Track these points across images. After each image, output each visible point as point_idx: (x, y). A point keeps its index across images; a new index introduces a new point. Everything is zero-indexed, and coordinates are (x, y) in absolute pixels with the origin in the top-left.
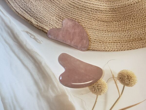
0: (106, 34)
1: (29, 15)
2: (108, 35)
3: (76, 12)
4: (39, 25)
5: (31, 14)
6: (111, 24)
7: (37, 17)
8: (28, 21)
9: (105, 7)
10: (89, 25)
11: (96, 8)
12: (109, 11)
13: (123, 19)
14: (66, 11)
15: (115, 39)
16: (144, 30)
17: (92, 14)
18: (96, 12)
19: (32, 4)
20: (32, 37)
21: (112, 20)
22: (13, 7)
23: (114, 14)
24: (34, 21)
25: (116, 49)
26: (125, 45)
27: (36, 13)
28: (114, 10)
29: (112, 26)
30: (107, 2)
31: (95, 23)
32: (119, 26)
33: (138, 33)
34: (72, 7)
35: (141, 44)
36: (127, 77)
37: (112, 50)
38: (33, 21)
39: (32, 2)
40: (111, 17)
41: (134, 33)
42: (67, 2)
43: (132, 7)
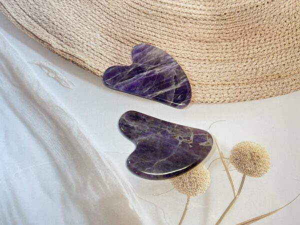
0: (206, 68)
1: (45, 31)
2: (211, 69)
3: (143, 23)
4: (65, 50)
5: (48, 29)
6: (217, 46)
7: (60, 34)
8: (43, 41)
9: (204, 13)
10: (170, 48)
11: (185, 15)
12: (212, 21)
13: (240, 36)
14: (123, 20)
15: (225, 78)
16: (284, 59)
17: (177, 26)
18: (184, 22)
19: (50, 7)
20: (50, 74)
21: (219, 37)
22: (10, 15)
23: (222, 25)
24: (55, 43)
25: (228, 99)
26: (246, 90)
27: (60, 26)
28: (221, 18)
29: (218, 51)
30: (207, 3)
31: (184, 45)
32: (234, 50)
33: (272, 64)
34: (135, 12)
35: (280, 87)
36: (250, 157)
37: (218, 102)
38: (53, 42)
39: (50, 4)
40: (216, 32)
41: (264, 65)
42: (124, 3)
43: (258, 12)
